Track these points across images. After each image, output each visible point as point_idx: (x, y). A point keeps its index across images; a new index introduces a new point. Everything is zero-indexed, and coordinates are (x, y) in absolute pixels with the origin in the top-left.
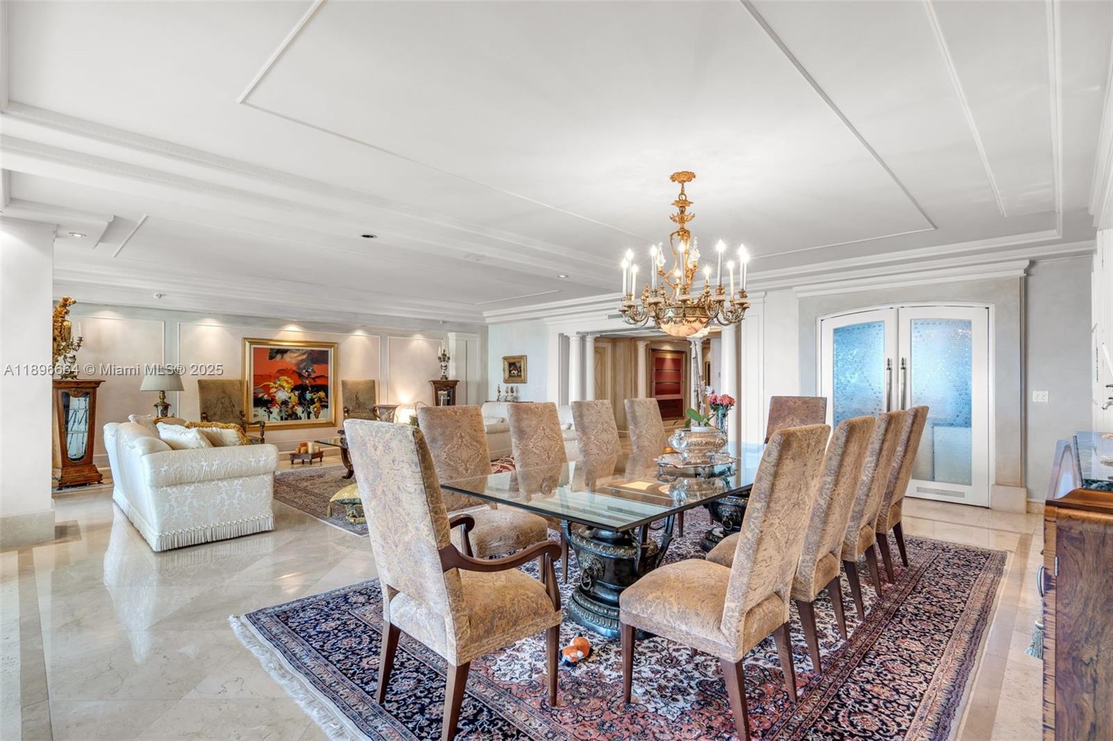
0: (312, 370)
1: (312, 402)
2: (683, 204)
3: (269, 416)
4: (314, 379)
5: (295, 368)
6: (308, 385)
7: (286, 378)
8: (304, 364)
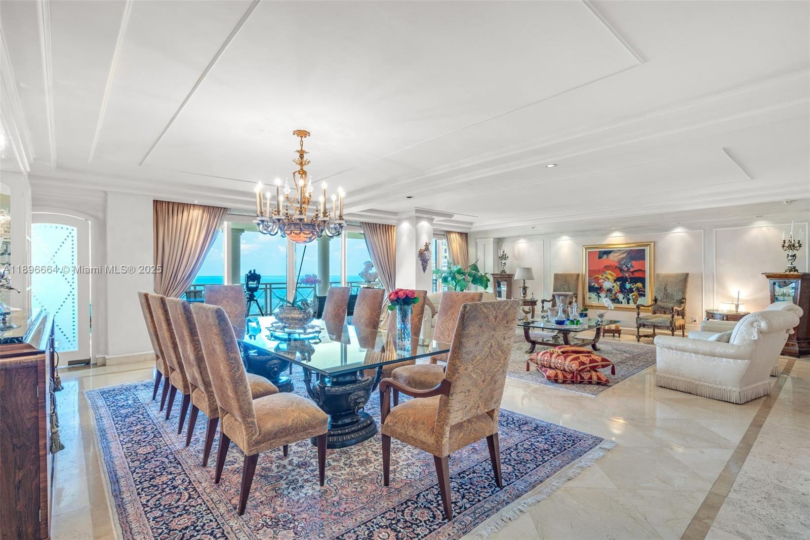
0: (631, 265)
1: (631, 290)
2: (302, 154)
3: (599, 299)
4: (632, 272)
5: (617, 265)
6: (628, 277)
7: (610, 272)
8: (625, 261)
